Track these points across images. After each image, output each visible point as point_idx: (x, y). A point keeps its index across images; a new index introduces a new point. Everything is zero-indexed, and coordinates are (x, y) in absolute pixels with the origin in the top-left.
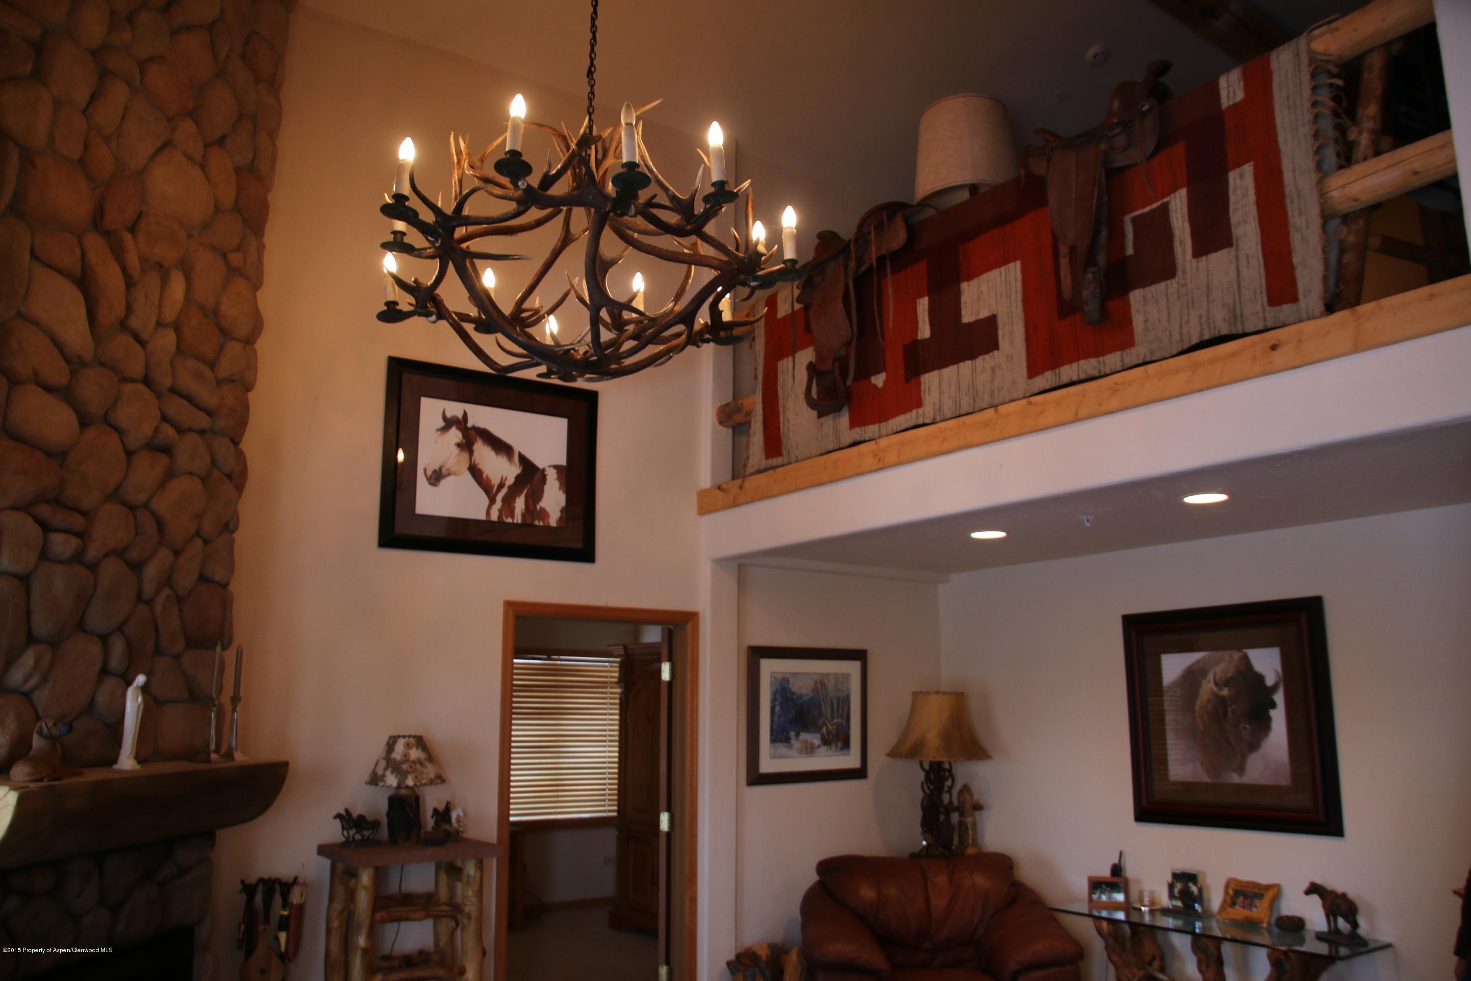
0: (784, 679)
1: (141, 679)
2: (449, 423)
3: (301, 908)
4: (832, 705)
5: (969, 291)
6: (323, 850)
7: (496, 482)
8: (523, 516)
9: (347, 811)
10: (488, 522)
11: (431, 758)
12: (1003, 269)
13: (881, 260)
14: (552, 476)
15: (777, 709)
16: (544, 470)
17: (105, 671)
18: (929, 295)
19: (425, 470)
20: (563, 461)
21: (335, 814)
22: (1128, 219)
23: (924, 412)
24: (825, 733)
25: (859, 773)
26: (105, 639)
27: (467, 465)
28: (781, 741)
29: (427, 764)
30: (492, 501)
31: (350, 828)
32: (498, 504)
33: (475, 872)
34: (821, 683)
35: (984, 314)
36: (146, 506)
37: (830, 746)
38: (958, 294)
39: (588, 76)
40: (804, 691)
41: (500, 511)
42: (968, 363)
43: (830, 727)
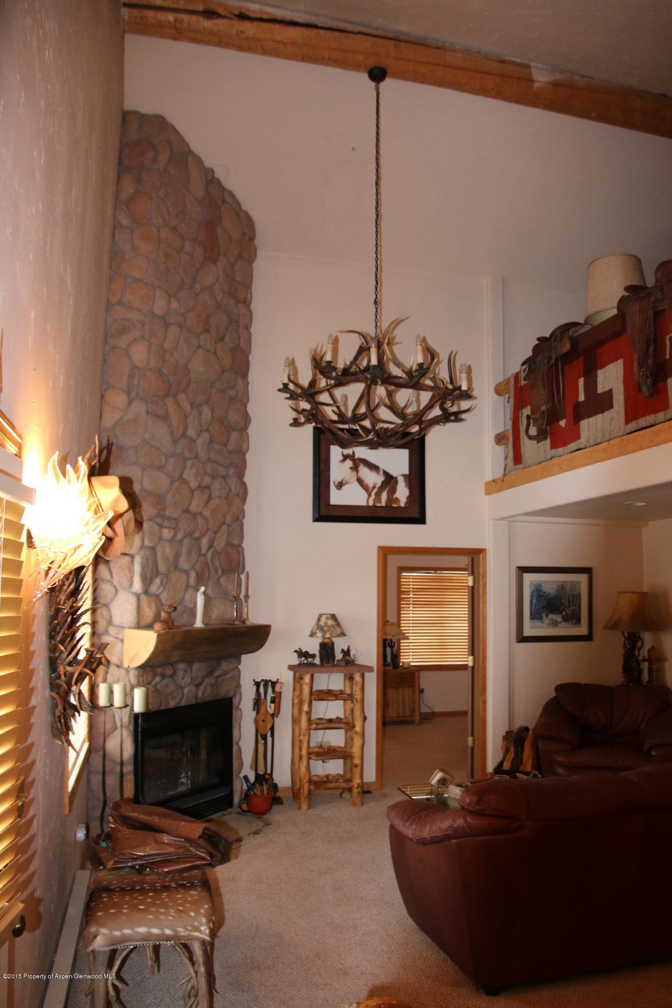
0: (538, 584)
1: (203, 589)
2: (346, 457)
3: (280, 693)
4: (569, 599)
5: (601, 374)
6: (291, 668)
7: (371, 486)
8: (386, 502)
9: (300, 649)
10: (368, 506)
11: (338, 625)
12: (616, 363)
13: (557, 360)
14: (401, 480)
15: (534, 601)
16: (396, 478)
17: (188, 586)
18: (584, 376)
19: (334, 482)
20: (407, 472)
21: (294, 650)
22: (668, 337)
23: (581, 442)
24: (565, 615)
25: (588, 638)
26: (187, 573)
27: (356, 478)
28: (536, 619)
29: (336, 627)
30: (370, 495)
31: (301, 657)
32: (373, 497)
33: (360, 679)
34: (562, 587)
35: (607, 389)
36: (201, 513)
37: (568, 621)
38: (596, 376)
40: (551, 592)
41: (374, 500)
42: (600, 415)
43: (568, 612)
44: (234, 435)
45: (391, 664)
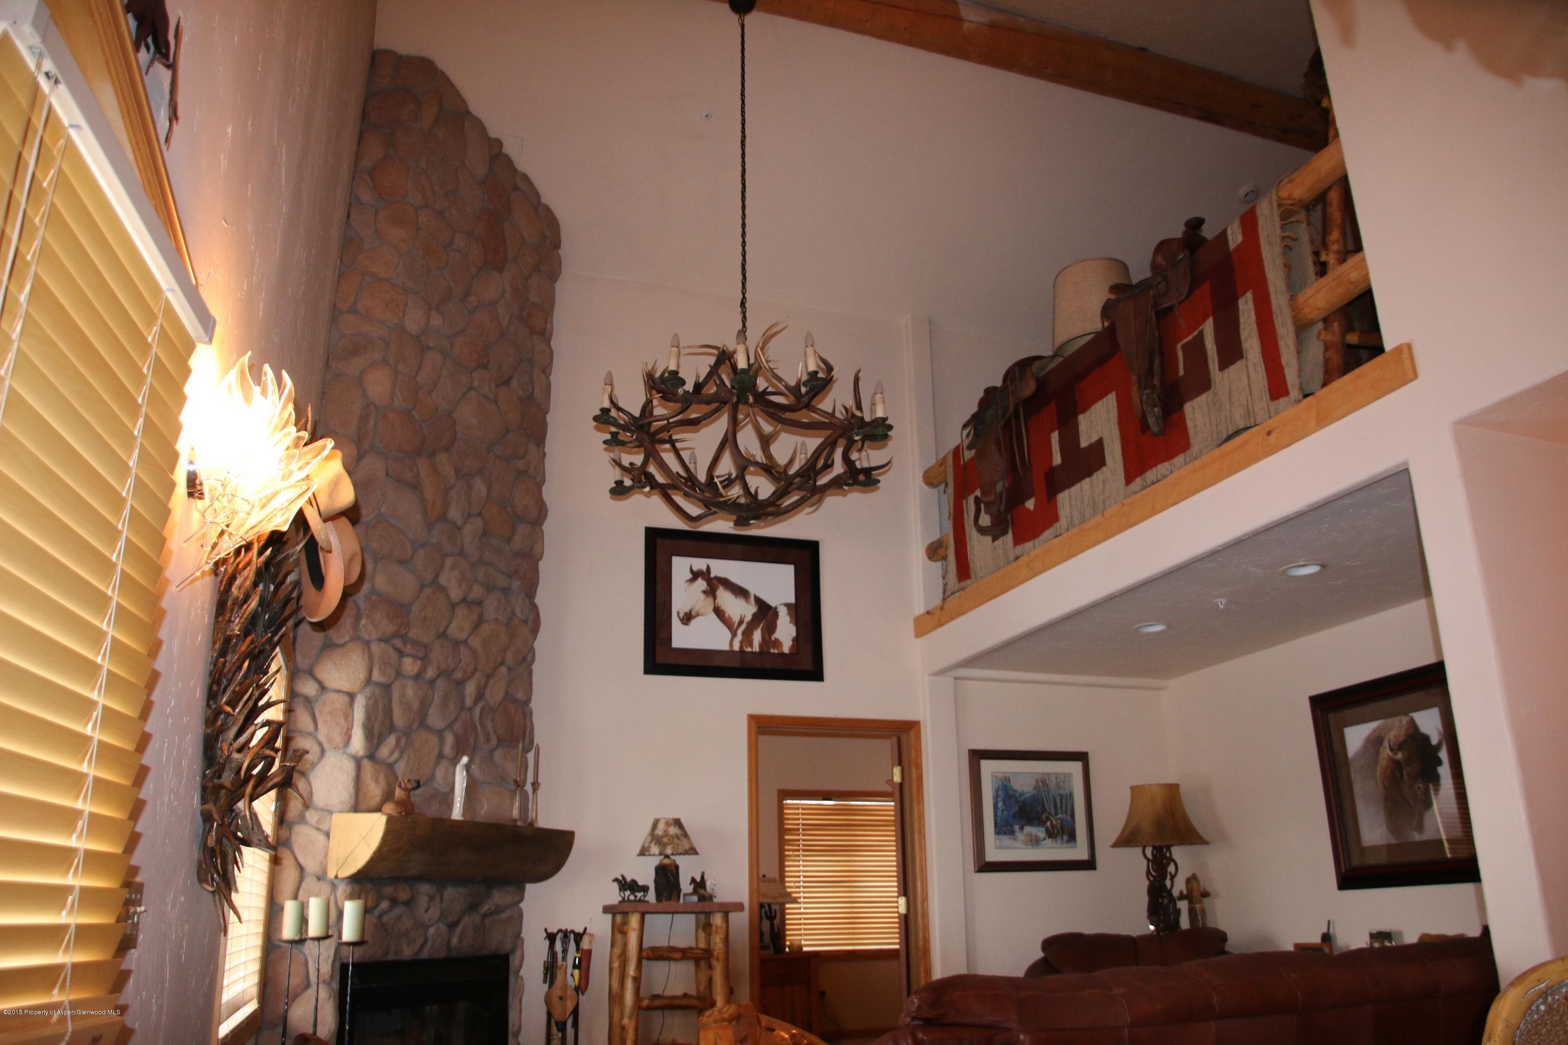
0: (1005, 778)
1: (465, 759)
2: (696, 575)
3: (589, 953)
4: (1055, 802)
5: (1083, 420)
6: (607, 909)
7: (736, 620)
8: (761, 646)
9: (623, 876)
10: (731, 652)
11: (686, 835)
12: (1104, 400)
13: (1016, 407)
14: (783, 613)
15: (1000, 804)
16: (776, 608)
17: (440, 756)
18: (1058, 429)
19: (678, 613)
20: (792, 599)
21: (613, 877)
22: (1179, 347)
23: (1060, 526)
24: (1050, 827)
25: (1089, 865)
26: (440, 734)
27: (712, 608)
28: (1005, 833)
29: (683, 838)
30: (734, 635)
31: (625, 890)
32: (739, 637)
33: (722, 924)
34: (1042, 782)
35: (1095, 438)
36: (466, 642)
37: (1056, 838)
38: (1076, 425)
39: (741, 306)
40: (1026, 789)
41: (741, 643)
42: (1087, 480)
43: (1054, 822)
44: (522, 529)
45: (771, 945)
